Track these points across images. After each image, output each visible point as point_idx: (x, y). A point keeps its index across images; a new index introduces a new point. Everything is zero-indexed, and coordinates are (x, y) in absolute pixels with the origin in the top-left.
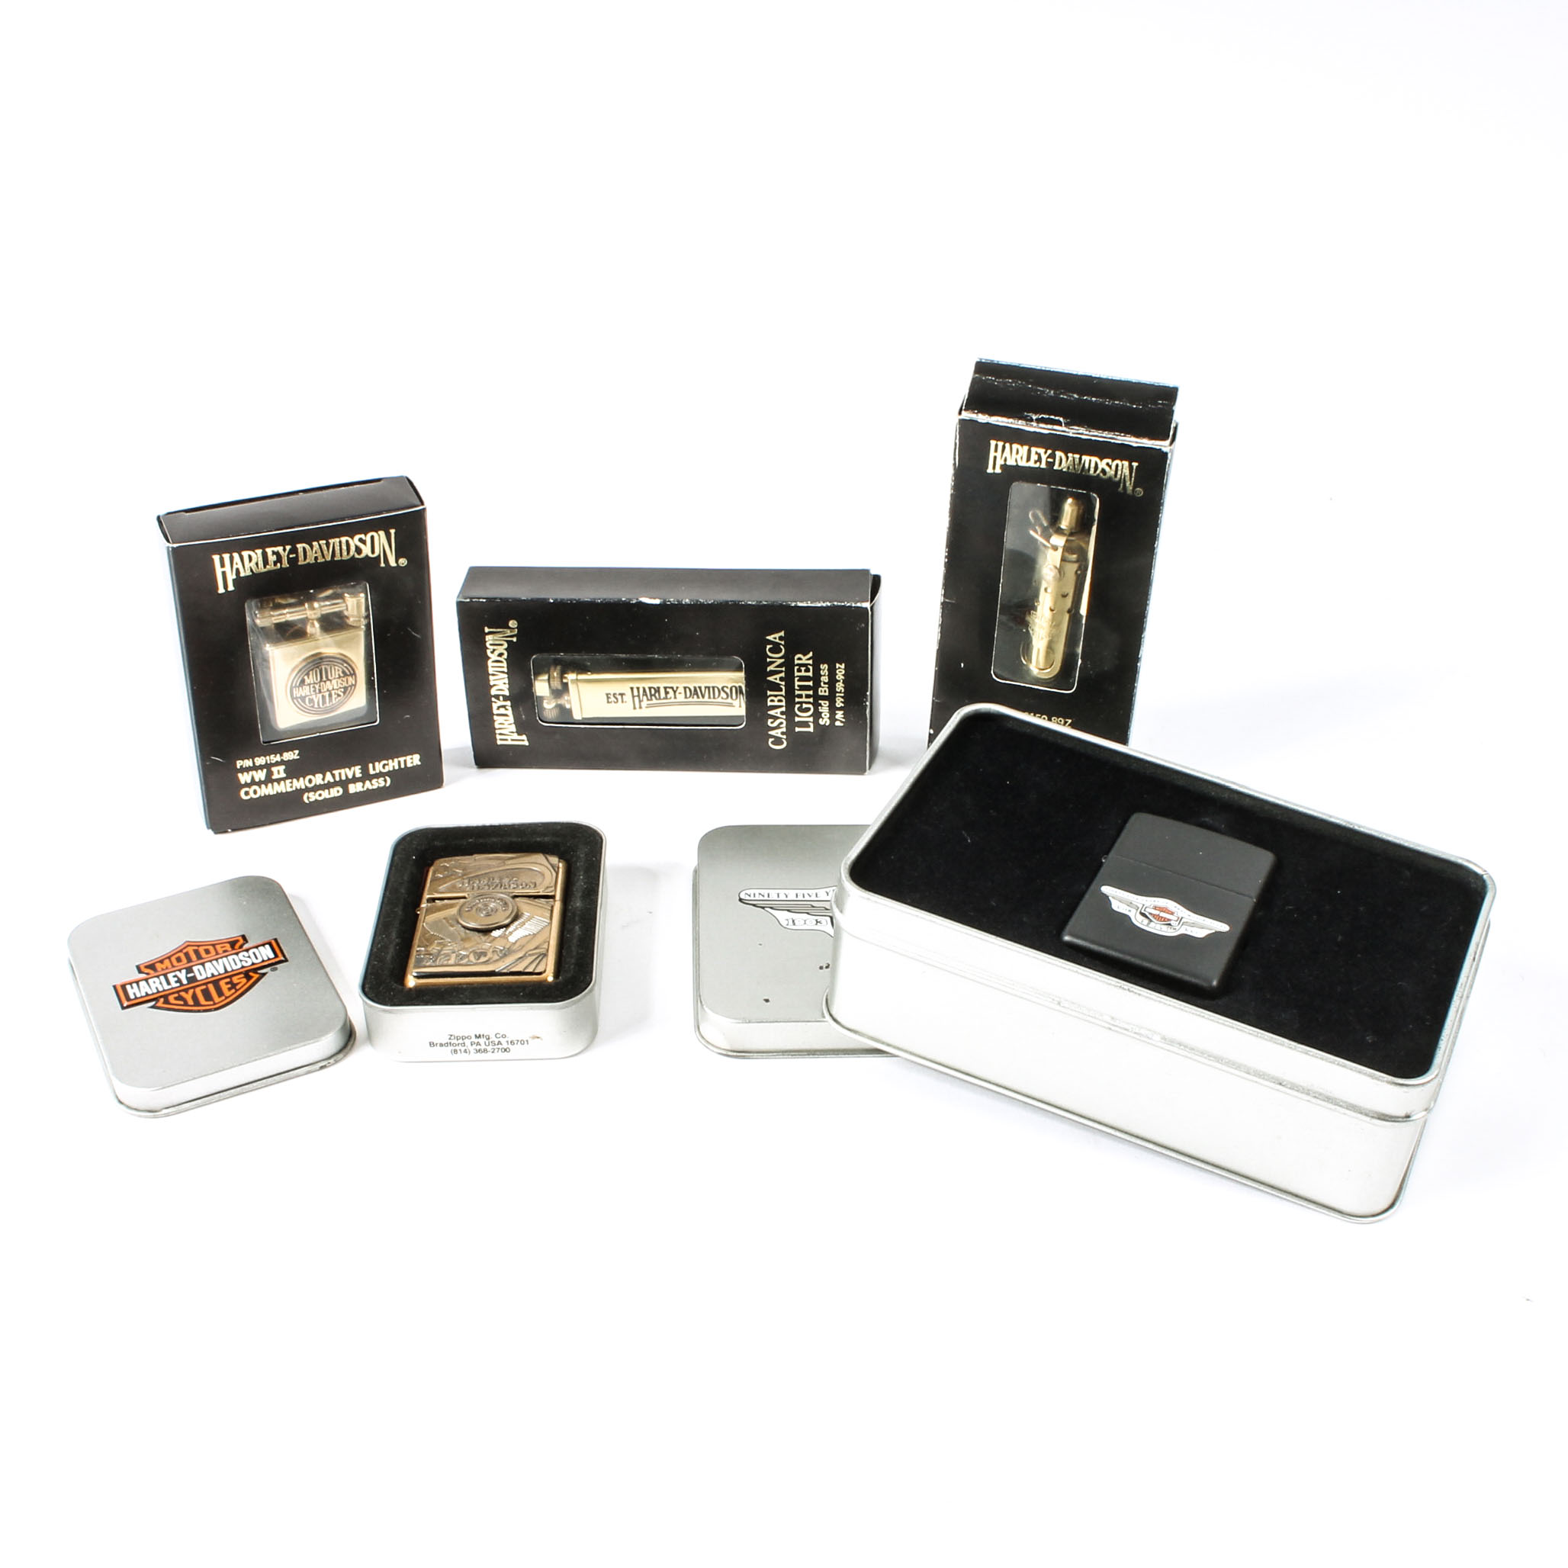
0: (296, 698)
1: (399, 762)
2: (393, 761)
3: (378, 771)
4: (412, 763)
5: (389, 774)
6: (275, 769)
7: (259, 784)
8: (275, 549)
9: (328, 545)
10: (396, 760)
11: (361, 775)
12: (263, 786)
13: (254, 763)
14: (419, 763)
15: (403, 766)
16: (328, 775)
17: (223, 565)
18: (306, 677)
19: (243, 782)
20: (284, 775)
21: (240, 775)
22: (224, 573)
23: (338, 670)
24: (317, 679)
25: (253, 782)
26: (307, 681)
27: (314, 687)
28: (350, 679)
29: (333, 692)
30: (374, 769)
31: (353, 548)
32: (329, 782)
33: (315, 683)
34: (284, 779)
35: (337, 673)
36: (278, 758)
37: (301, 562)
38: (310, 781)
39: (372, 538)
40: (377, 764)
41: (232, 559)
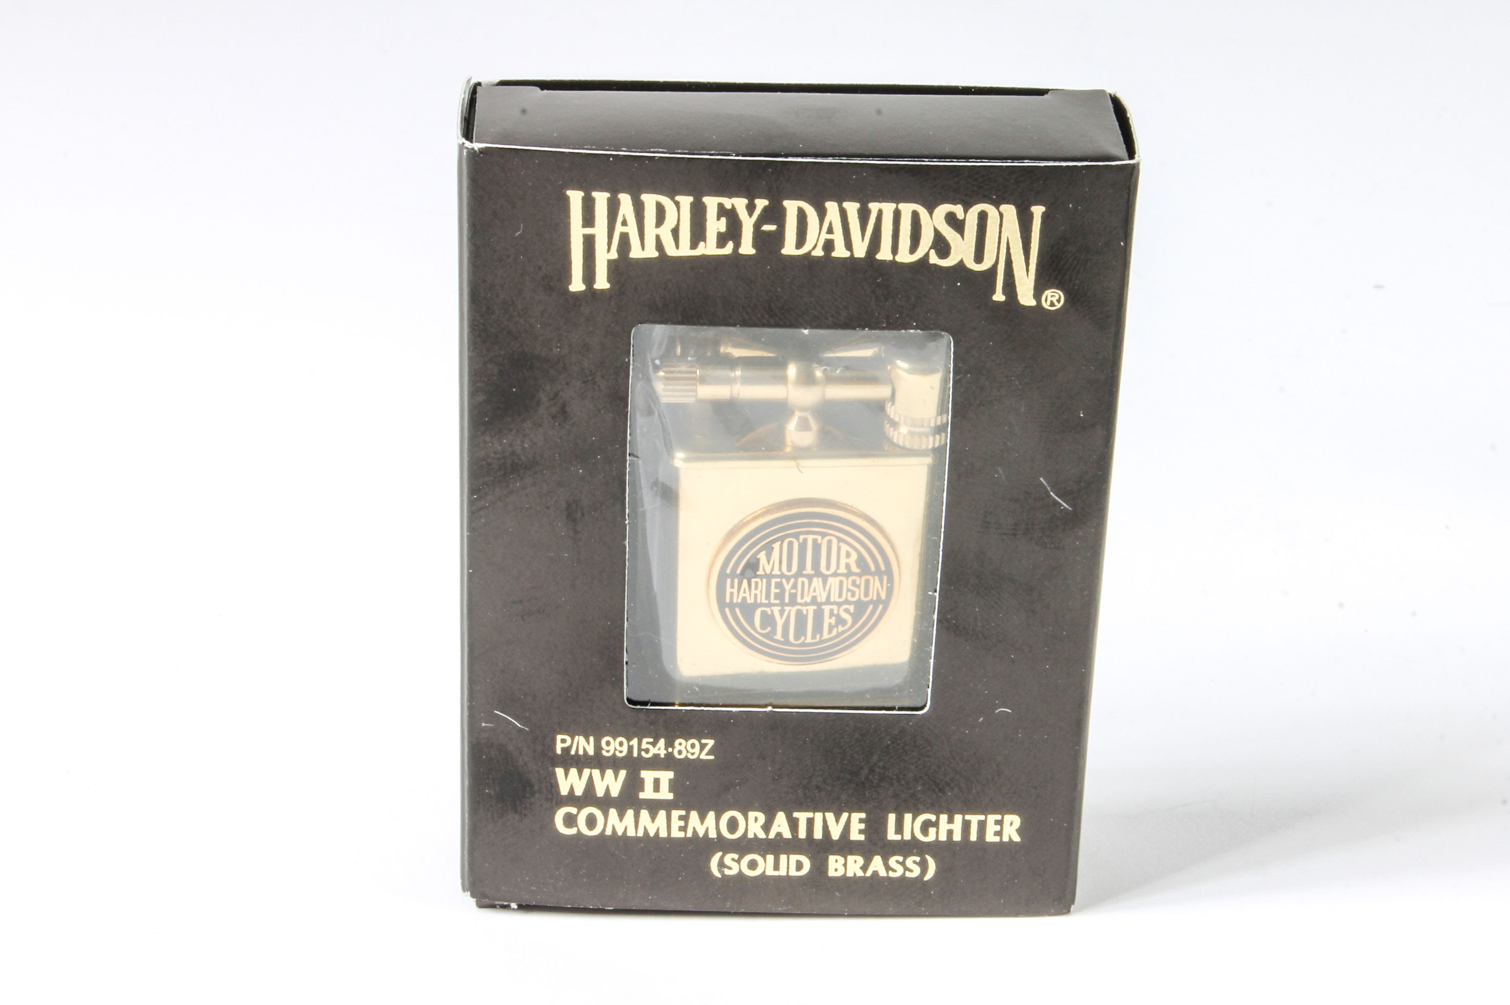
0: (732, 606)
1: (966, 825)
2: (951, 821)
3: (907, 836)
4: (999, 833)
5: (935, 848)
6: (648, 776)
7: (605, 803)
8: (728, 203)
9: (864, 215)
10: (958, 818)
11: (862, 837)
12: (613, 812)
13: (598, 748)
14: (1017, 838)
15: (973, 837)
16: (781, 818)
17: (589, 220)
18: (762, 556)
19: (564, 791)
20: (670, 796)
21: (560, 772)
22: (589, 242)
23: (848, 555)
24: (789, 568)
25: (589, 797)
26: (765, 566)
27: (779, 585)
28: (875, 583)
29: (827, 609)
30: (899, 829)
31: (927, 239)
32: (779, 834)
33: (782, 576)
34: (668, 806)
35: (843, 561)
36: (660, 749)
37: (789, 248)
38: (733, 825)
39: (983, 217)
40: (908, 817)
41: (613, 208)
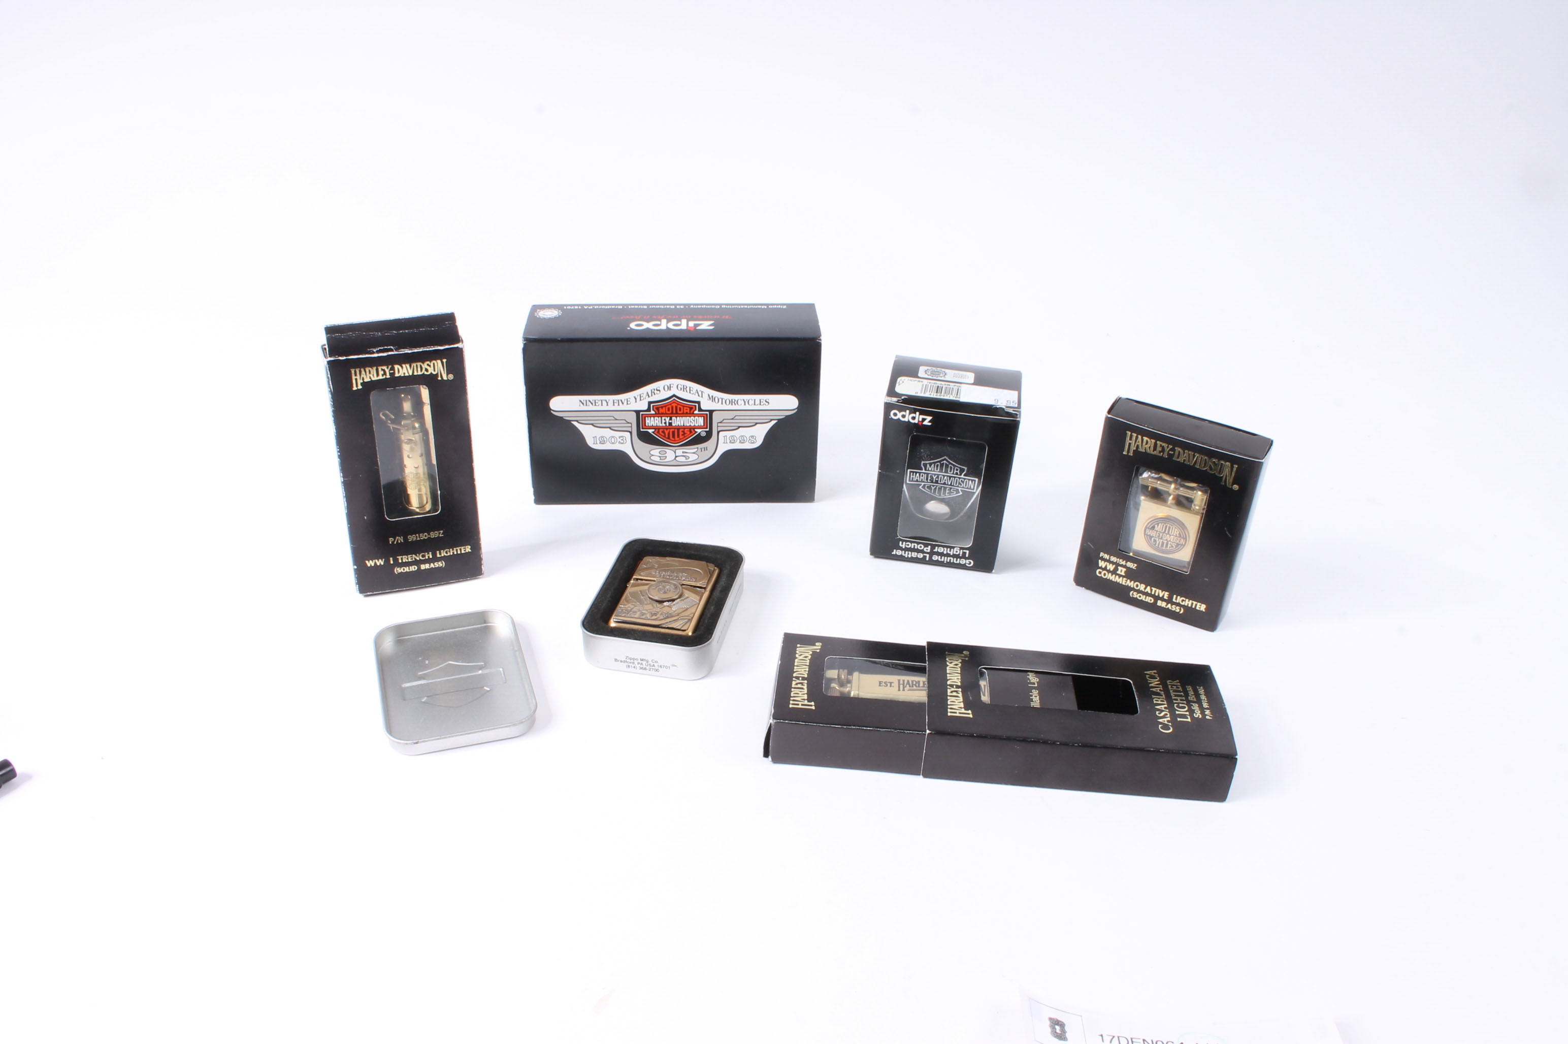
0: (1147, 535)
1: (1192, 604)
2: (1189, 601)
3: (1178, 602)
5: (1184, 606)
6: (1120, 568)
7: (1109, 571)
8: (1163, 444)
9: (1194, 456)
10: (1191, 601)
11: (1167, 598)
12: (1110, 574)
13: (1110, 558)
14: (1204, 611)
15: (1193, 607)
16: (1149, 588)
17: (1131, 439)
18: (1156, 526)
19: (1100, 566)
20: (1124, 575)
21: (1100, 561)
22: (1130, 444)
23: (1177, 532)
24: (1162, 530)
25: (1105, 569)
26: (1156, 528)
27: (1159, 534)
28: (1182, 540)
29: (1169, 543)
30: (1176, 599)
31: (1207, 465)
32: (1147, 592)
33: (1160, 532)
34: (1123, 577)
35: (1175, 533)
36: (1124, 563)
37: (1175, 459)
38: (1137, 586)
39: (1221, 464)
40: (1179, 597)
41: (1137, 438)
